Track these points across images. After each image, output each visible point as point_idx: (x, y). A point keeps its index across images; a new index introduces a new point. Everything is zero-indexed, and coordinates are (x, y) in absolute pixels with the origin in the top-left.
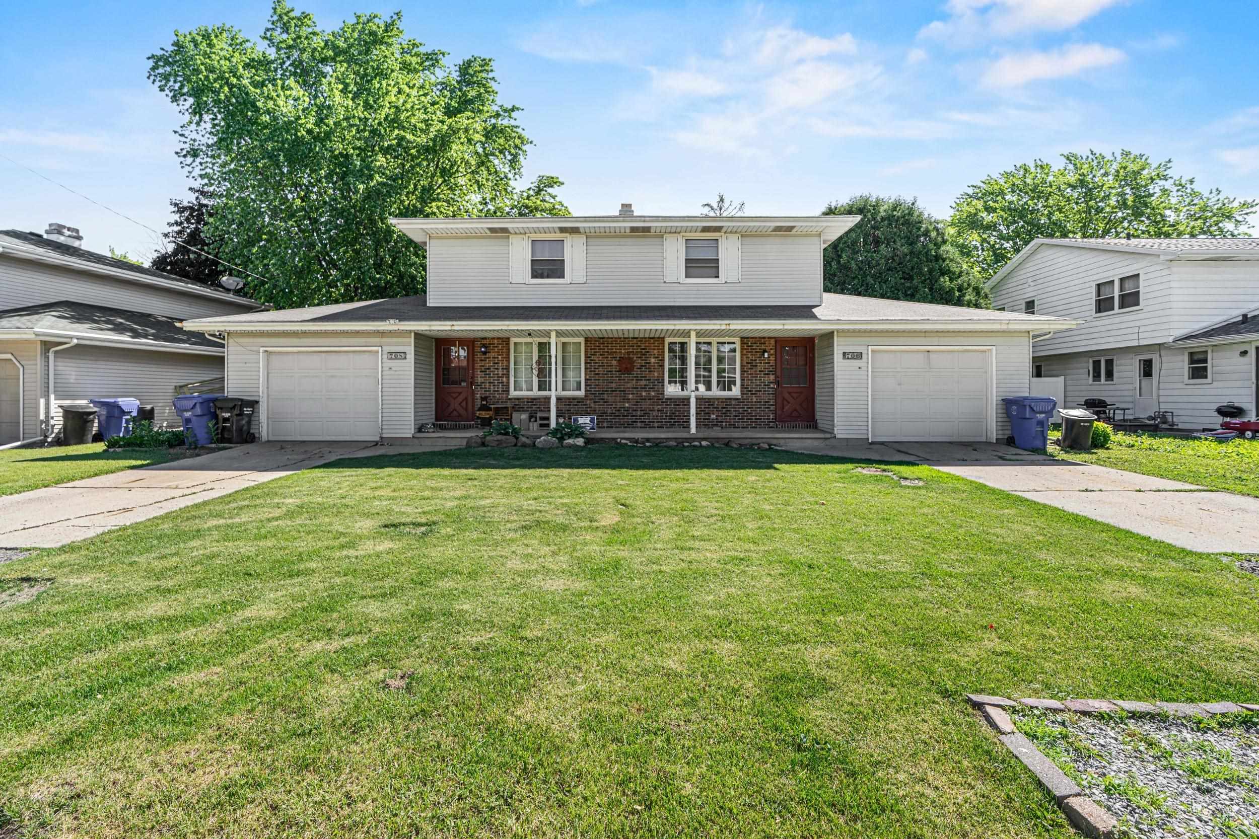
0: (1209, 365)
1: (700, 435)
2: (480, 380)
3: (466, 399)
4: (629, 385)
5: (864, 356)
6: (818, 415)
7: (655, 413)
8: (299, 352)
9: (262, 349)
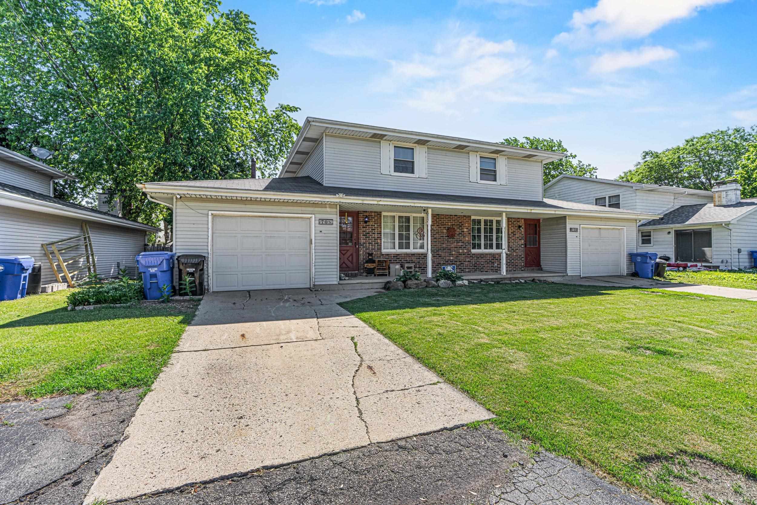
0: (652, 238)
1: (509, 276)
2: (362, 241)
3: (352, 255)
4: (453, 246)
5: (579, 230)
6: (542, 263)
7: (466, 263)
8: (241, 216)
9: (210, 213)
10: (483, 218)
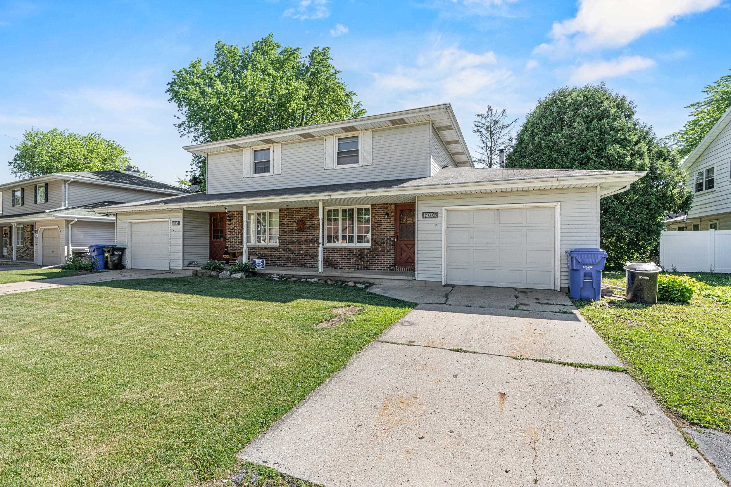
2: (228, 236)
3: (223, 247)
4: (302, 239)
5: (439, 215)
8: (142, 222)
9: (127, 221)
10: (340, 208)
